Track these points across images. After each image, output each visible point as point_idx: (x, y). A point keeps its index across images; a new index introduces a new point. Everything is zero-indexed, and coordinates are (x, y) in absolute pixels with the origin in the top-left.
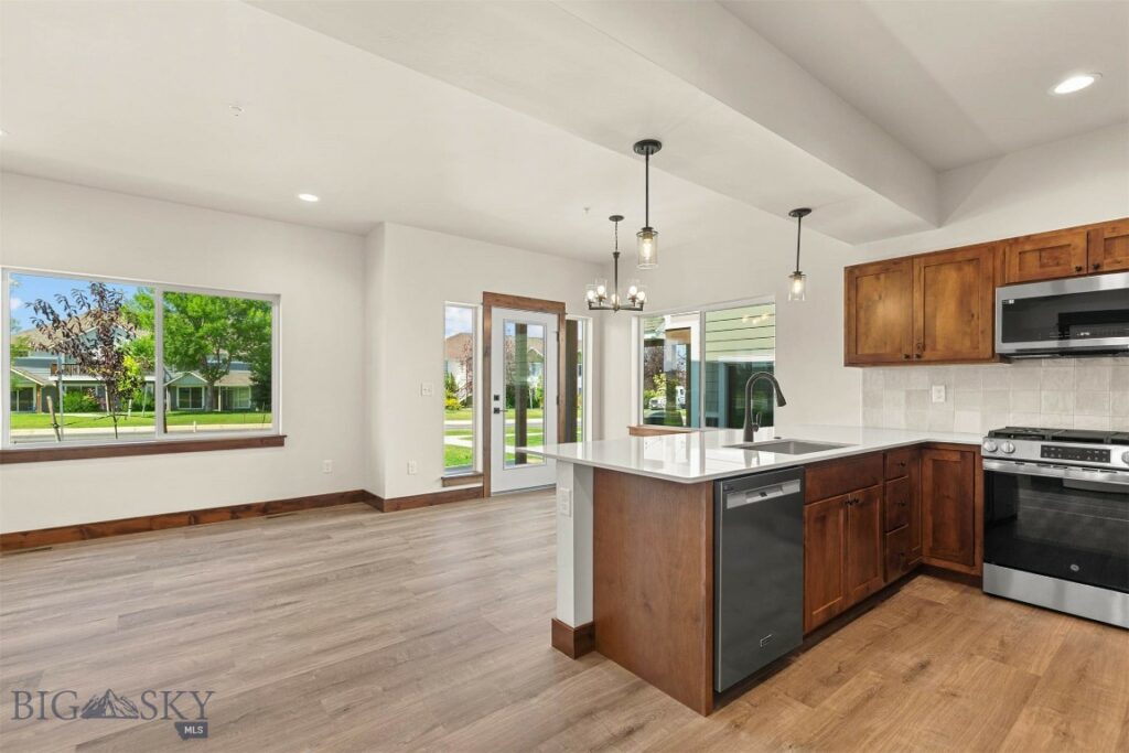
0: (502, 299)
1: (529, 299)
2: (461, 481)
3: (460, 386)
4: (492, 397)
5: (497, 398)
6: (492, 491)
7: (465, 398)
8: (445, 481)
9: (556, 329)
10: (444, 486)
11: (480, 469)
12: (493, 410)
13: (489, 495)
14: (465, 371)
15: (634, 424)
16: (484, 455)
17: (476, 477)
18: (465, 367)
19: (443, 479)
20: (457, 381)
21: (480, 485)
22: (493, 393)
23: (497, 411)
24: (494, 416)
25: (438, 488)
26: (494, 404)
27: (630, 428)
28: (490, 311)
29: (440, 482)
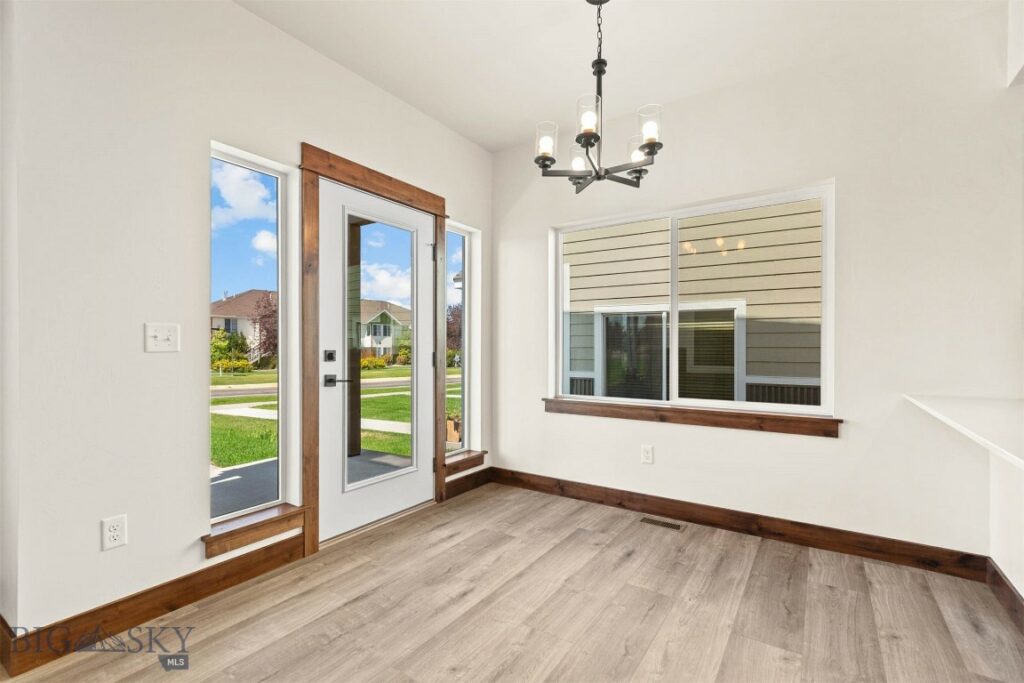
0: (341, 167)
1: (390, 179)
2: (255, 534)
3: (253, 346)
4: (321, 356)
5: (330, 356)
6: (322, 537)
7: (258, 359)
8: (211, 545)
9: (432, 241)
10: (209, 555)
11: (295, 498)
12: (321, 380)
13: (315, 548)
14: (257, 330)
15: (551, 396)
16: (304, 470)
17: (287, 518)
18: (258, 326)
19: (207, 541)
20: (248, 342)
21: (295, 532)
22: (324, 346)
23: (330, 381)
24: (325, 393)
25: (195, 563)
26: (325, 368)
27: (546, 400)
28: (316, 186)
29: (200, 549)
